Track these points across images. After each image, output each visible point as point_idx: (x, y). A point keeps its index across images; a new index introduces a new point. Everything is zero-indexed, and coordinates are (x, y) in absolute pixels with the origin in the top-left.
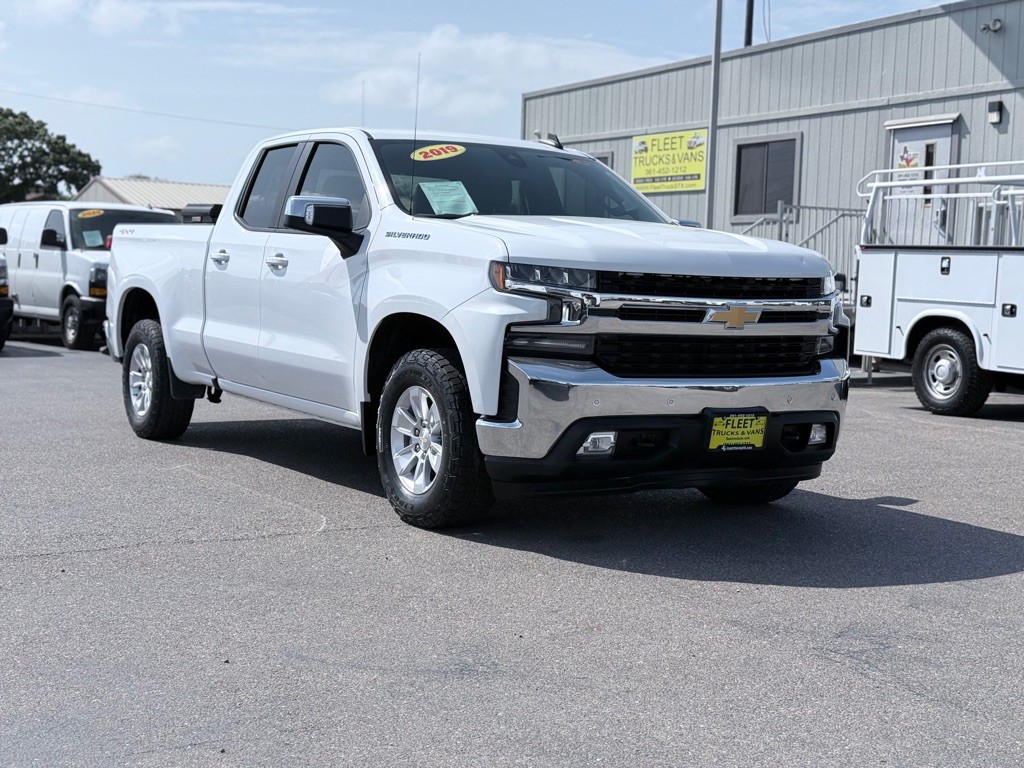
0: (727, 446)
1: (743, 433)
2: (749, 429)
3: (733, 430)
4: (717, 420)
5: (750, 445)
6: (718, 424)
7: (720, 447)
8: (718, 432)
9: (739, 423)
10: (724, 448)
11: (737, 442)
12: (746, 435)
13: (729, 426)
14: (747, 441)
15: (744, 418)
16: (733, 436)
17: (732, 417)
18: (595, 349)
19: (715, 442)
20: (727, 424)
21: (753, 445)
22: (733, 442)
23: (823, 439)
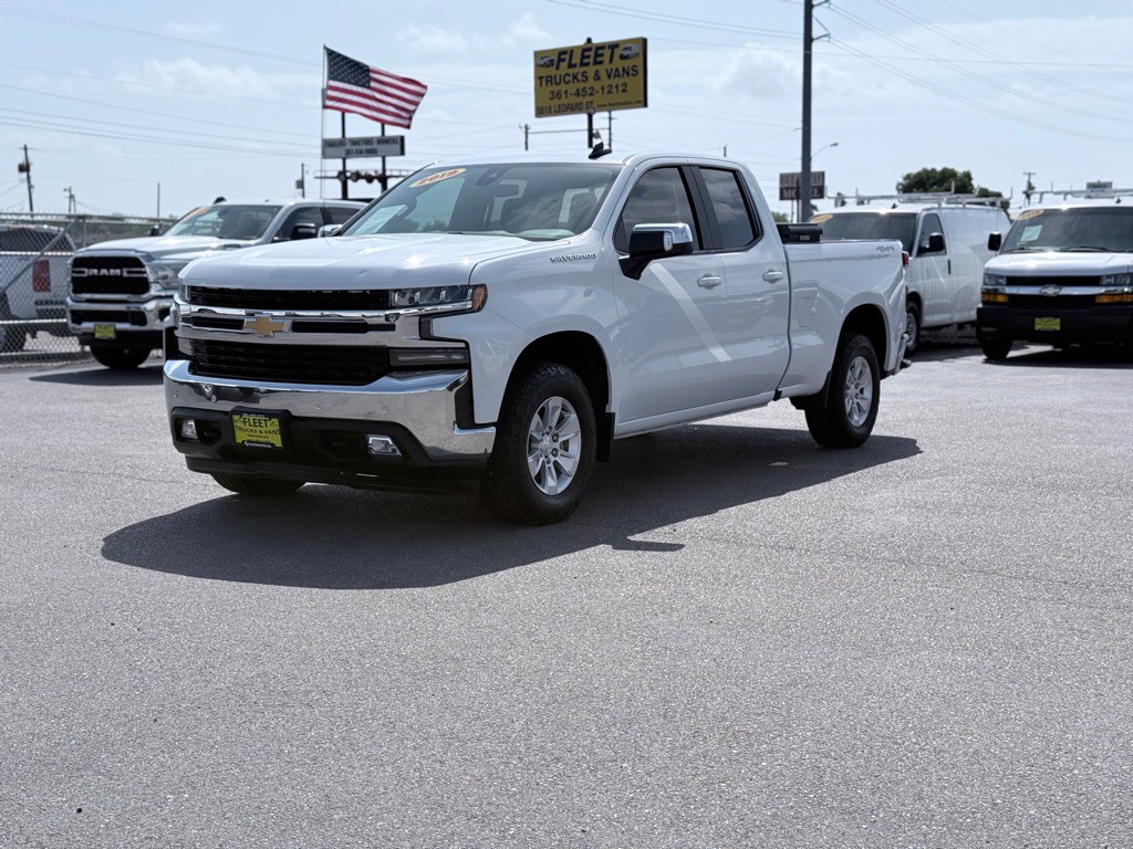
0: (249, 442)
1: (261, 432)
2: (265, 428)
3: (251, 428)
5: (270, 444)
6: (237, 421)
7: (244, 442)
8: (240, 429)
9: (255, 423)
10: (247, 443)
11: (257, 439)
12: (264, 434)
13: (247, 425)
14: (266, 440)
16: (252, 434)
19: (239, 437)
20: (244, 422)
21: (272, 445)
22: (255, 439)
23: (394, 451)
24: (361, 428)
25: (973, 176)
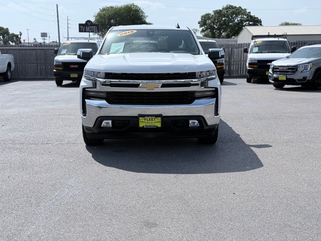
0: (146, 126)
1: (152, 122)
2: (154, 121)
3: (148, 121)
4: (140, 118)
5: (155, 126)
6: (141, 119)
7: (143, 126)
8: (142, 122)
9: (149, 119)
10: (145, 127)
11: (150, 125)
12: (153, 123)
13: (146, 120)
14: (154, 125)
15: (151, 118)
16: (148, 123)
17: (146, 117)
18: (107, 96)
19: (141, 125)
20: (145, 119)
21: (157, 126)
22: (149, 125)
23: (197, 125)
24: (187, 118)
25: (9, 29)
